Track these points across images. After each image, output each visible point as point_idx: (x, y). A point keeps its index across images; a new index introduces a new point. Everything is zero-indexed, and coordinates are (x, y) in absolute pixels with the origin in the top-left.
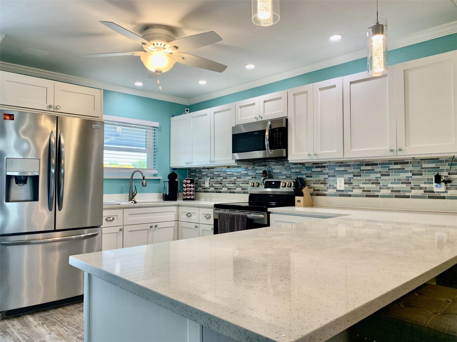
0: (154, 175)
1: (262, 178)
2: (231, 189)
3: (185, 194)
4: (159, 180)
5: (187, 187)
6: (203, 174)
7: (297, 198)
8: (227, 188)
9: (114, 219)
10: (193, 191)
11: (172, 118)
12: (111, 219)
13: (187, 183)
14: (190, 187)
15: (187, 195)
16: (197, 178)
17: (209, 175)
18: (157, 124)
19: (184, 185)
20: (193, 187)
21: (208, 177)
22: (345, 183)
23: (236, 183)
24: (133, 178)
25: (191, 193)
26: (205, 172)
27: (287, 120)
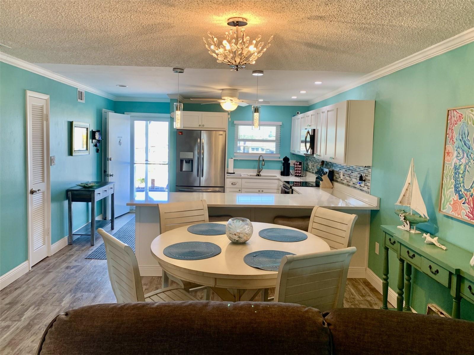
0: (278, 158)
3: (296, 172)
4: (279, 161)
5: (297, 167)
9: (236, 184)
10: (301, 170)
11: (293, 118)
13: (297, 165)
14: (299, 168)
18: (281, 123)
20: (301, 168)
22: (343, 175)
24: (260, 160)
25: (300, 172)
27: (315, 130)
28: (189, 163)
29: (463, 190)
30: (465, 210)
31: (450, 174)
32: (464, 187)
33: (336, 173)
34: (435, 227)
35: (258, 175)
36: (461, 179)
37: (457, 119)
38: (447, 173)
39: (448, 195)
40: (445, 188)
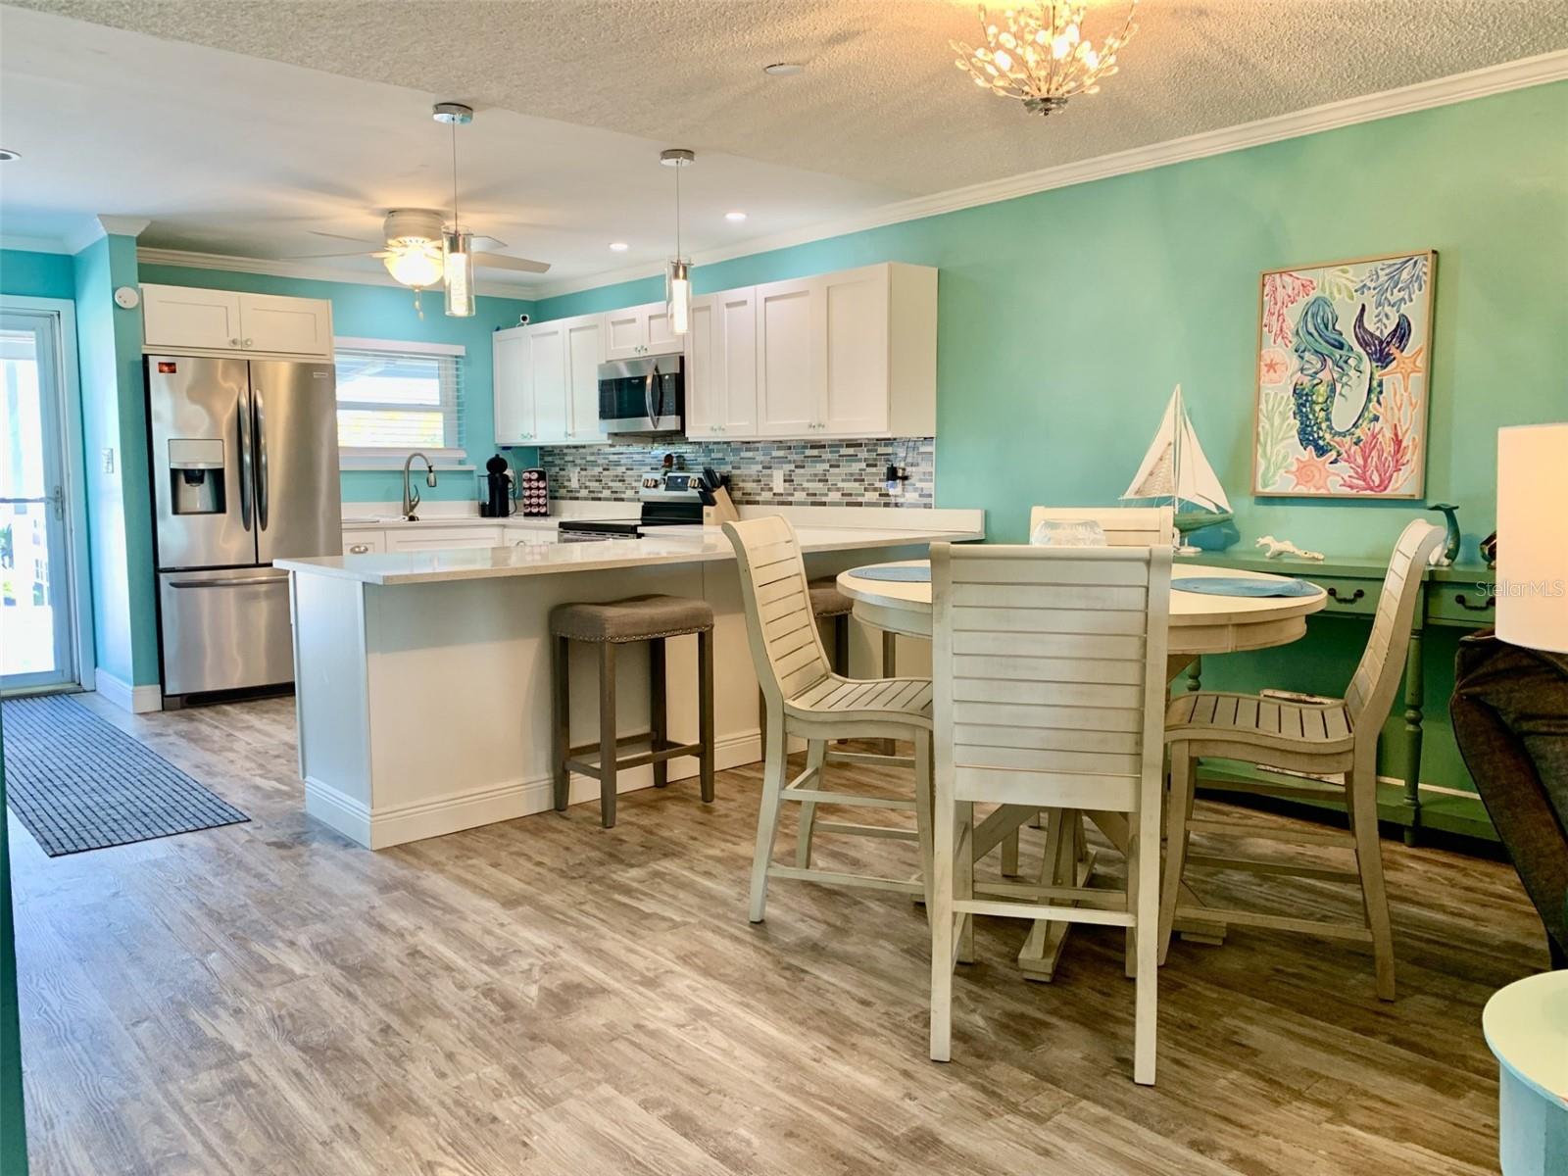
0: (461, 462)
1: (663, 471)
2: (616, 492)
3: (528, 502)
4: (471, 472)
5: (530, 488)
6: (567, 458)
7: (706, 509)
8: (609, 491)
9: (366, 549)
10: (545, 496)
11: (495, 334)
12: (362, 549)
13: (530, 480)
14: (538, 488)
15: (531, 505)
16: (557, 469)
17: (578, 461)
18: (460, 350)
19: (526, 485)
20: (545, 488)
21: (576, 465)
22: (785, 481)
23: (624, 481)
24: (409, 470)
25: (541, 501)
26: (571, 454)
27: (682, 359)
28: (202, 482)
29: (1328, 437)
30: (1338, 475)
31: (1281, 409)
32: (1330, 428)
33: (743, 481)
34: (1226, 534)
35: (412, 519)
36: (1322, 414)
37: (1296, 292)
38: (1270, 408)
39: (1277, 455)
40: (1266, 442)
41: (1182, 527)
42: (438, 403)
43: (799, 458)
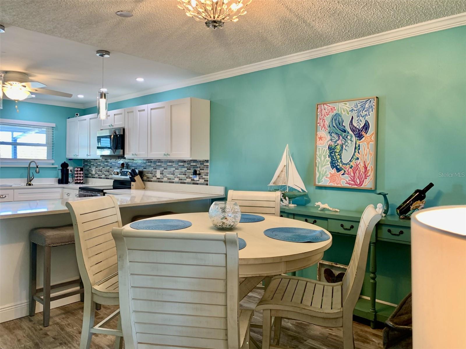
0: (53, 164)
1: (120, 169)
2: (106, 176)
3: (76, 179)
4: (56, 168)
5: (77, 174)
6: (92, 163)
7: (132, 183)
8: (104, 175)
9: (5, 196)
10: (83, 177)
11: (67, 120)
12: (4, 196)
13: (77, 171)
14: (80, 174)
15: (77, 180)
16: (88, 167)
17: (95, 164)
18: (54, 125)
19: (76, 173)
20: (83, 174)
21: (94, 166)
22: (161, 174)
23: (109, 172)
24: (30, 166)
25: (81, 178)
26: (93, 162)
27: (124, 129)
29: (341, 165)
30: (345, 179)
31: (324, 154)
32: (341, 161)
33: (147, 173)
35: (30, 185)
36: (339, 157)
37: (329, 111)
38: (320, 154)
39: (323, 171)
40: (319, 166)
41: (289, 197)
42: (45, 143)
43: (165, 166)
